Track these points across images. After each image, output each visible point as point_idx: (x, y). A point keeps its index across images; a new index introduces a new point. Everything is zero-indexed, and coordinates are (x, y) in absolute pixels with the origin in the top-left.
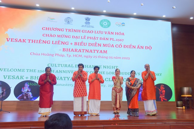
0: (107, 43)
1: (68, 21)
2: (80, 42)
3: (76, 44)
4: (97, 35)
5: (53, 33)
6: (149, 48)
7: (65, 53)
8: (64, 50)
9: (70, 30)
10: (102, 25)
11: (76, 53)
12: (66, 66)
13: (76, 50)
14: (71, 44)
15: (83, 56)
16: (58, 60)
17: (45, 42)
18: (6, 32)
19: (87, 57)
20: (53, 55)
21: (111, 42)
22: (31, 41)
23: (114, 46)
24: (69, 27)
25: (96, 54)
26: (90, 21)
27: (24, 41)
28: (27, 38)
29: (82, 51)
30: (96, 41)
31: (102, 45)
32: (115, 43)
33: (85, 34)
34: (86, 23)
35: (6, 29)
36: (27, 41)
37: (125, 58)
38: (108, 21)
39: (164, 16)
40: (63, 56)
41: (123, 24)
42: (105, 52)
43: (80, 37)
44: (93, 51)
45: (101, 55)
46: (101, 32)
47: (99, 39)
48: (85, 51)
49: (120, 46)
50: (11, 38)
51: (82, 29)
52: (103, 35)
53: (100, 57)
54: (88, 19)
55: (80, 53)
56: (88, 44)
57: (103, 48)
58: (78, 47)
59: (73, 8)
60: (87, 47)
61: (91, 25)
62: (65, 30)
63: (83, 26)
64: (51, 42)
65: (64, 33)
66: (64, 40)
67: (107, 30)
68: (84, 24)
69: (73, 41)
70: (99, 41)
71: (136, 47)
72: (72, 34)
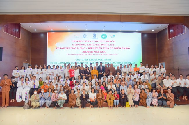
0: (105, 47)
1: (85, 37)
2: (91, 47)
3: (89, 48)
4: (100, 43)
5: (77, 43)
6: (128, 48)
7: (84, 53)
8: (83, 52)
9: (85, 41)
10: (102, 37)
11: (89, 53)
12: (84, 60)
13: (89, 52)
14: (87, 48)
15: (93, 54)
16: (80, 57)
17: (73, 48)
18: (56, 45)
19: (95, 55)
20: (78, 55)
21: (107, 46)
22: (67, 48)
23: (109, 48)
24: (85, 39)
25: (99, 53)
26: (96, 36)
27: (64, 48)
28: (65, 47)
29: (92, 52)
30: (99, 46)
31: (103, 48)
32: (109, 47)
33: (93, 43)
34: (94, 37)
35: (55, 43)
36: (65, 48)
37: (115, 55)
38: (106, 35)
39: (137, 30)
40: (83, 55)
41: (114, 36)
42: (104, 52)
43: (91, 45)
44: (98, 52)
45: (102, 53)
46: (102, 41)
47: (101, 45)
48: (93, 52)
49: (112, 48)
50: (58, 47)
51: (92, 40)
52: (103, 43)
53: (101, 54)
54: (95, 35)
55: (91, 53)
56: (95, 48)
57: (103, 50)
58: (90, 50)
59: (87, 30)
60: (95, 50)
61: (96, 38)
62: (83, 42)
63: (92, 39)
64: (77, 48)
65: (83, 43)
66: (83, 46)
67: (105, 40)
68: (93, 38)
69: (88, 47)
70: (101, 46)
71: (121, 48)
72: (87, 43)
